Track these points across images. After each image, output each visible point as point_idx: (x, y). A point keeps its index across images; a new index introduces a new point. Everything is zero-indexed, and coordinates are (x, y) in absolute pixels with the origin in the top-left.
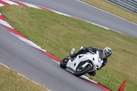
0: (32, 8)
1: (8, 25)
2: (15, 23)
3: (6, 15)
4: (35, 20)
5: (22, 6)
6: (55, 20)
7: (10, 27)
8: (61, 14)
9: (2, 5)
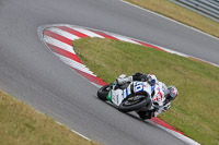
0: (126, 43)
1: (87, 70)
2: (99, 66)
3: (83, 54)
4: (130, 62)
5: (109, 40)
6: (163, 63)
7: (91, 73)
8: (173, 52)
9: (77, 38)
